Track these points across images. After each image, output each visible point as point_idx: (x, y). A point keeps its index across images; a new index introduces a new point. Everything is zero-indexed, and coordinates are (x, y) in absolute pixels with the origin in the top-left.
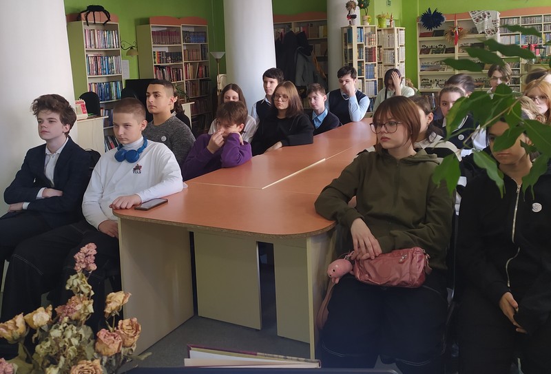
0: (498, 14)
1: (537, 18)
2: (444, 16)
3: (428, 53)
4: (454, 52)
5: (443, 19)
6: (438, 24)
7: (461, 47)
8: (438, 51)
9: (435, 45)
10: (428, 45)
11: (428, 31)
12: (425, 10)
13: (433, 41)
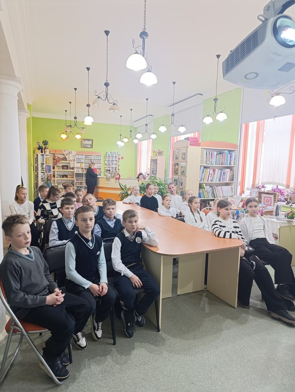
0: (76, 153)
7: (58, 166)
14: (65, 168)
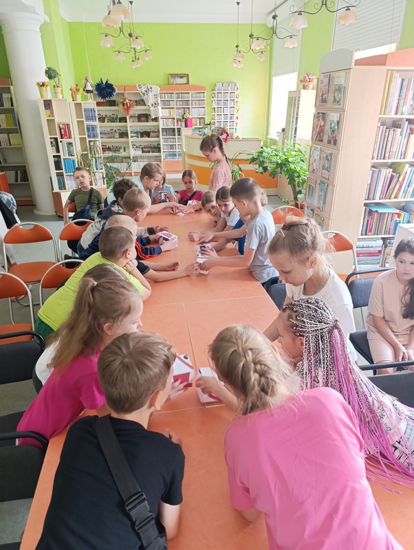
0: (159, 89)
1: (186, 95)
2: (115, 87)
3: (104, 122)
4: (126, 122)
5: (113, 90)
6: (110, 94)
7: (131, 117)
8: (113, 120)
9: (109, 114)
10: (103, 114)
11: (102, 100)
12: (98, 81)
13: (107, 110)
14: (143, 119)
